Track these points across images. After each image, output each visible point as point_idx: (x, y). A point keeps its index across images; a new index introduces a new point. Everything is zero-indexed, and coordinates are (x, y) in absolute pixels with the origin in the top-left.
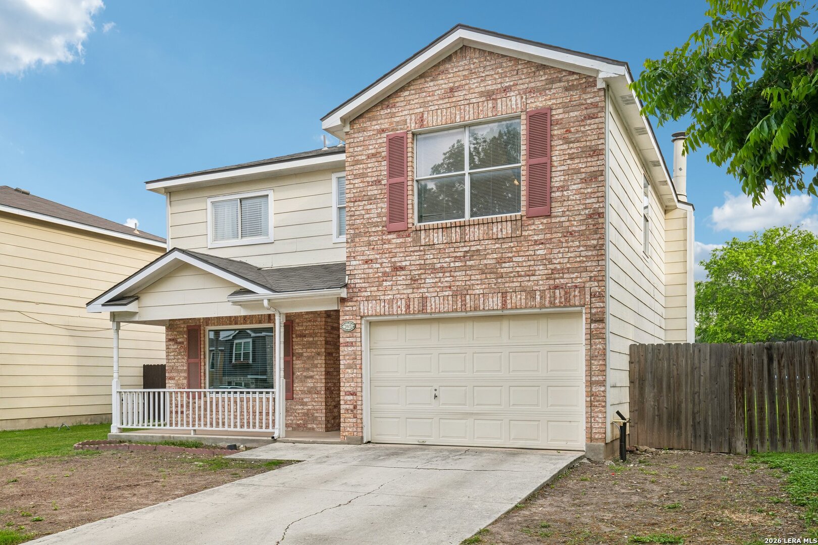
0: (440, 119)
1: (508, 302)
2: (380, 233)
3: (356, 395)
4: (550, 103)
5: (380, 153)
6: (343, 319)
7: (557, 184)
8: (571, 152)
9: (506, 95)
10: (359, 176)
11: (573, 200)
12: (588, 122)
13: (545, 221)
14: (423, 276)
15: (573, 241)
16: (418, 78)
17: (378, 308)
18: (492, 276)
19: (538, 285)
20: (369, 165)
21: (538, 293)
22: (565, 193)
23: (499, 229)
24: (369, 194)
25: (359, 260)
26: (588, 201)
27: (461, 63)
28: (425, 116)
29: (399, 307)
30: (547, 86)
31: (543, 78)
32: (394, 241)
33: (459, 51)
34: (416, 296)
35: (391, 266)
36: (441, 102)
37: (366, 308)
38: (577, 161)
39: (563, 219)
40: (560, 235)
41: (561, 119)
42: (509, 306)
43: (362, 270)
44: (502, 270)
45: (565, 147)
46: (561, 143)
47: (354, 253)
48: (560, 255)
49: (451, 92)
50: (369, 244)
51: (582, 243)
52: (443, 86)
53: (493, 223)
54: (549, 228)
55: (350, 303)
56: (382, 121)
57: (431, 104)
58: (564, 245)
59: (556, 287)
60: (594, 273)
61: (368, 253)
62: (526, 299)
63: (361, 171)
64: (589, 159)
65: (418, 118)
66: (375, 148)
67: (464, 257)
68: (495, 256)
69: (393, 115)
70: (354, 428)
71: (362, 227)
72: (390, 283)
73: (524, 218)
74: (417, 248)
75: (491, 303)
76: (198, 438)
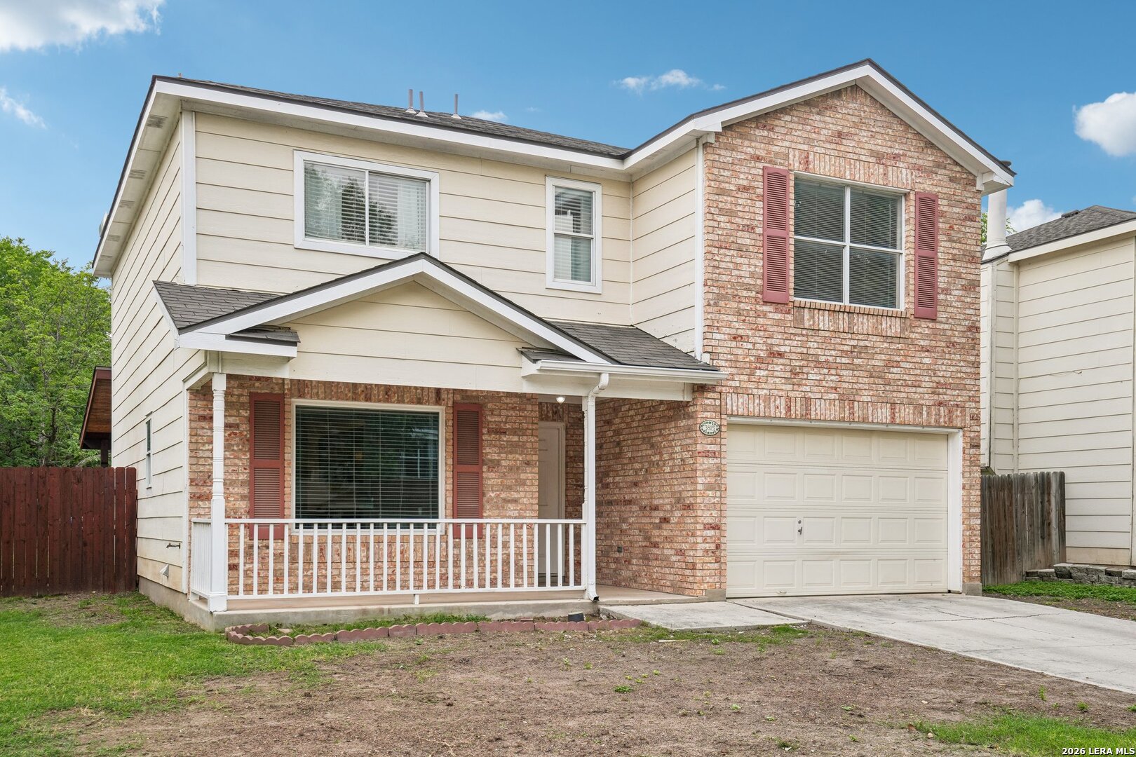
0: (828, 167)
1: (897, 415)
2: (753, 301)
3: (718, 529)
4: (937, 190)
5: (753, 188)
6: (702, 416)
7: (941, 285)
8: (953, 252)
9: (896, 163)
10: (726, 212)
11: (955, 307)
12: (968, 223)
13: (931, 325)
14: (805, 370)
15: (955, 354)
16: (803, 103)
17: (751, 406)
18: (881, 381)
19: (924, 399)
20: (740, 201)
21: (925, 409)
22: (948, 297)
23: (888, 325)
24: (739, 242)
25: (724, 334)
26: (968, 312)
27: (850, 105)
28: (811, 157)
29: (778, 407)
30: (934, 169)
31: (931, 159)
32: (771, 315)
33: (849, 89)
34: (798, 396)
35: (767, 350)
36: (828, 145)
37: (734, 404)
38: (958, 264)
39: (947, 327)
40: (943, 344)
41: (946, 212)
42: (898, 421)
43: (729, 349)
44: (890, 376)
45: (948, 244)
46: (945, 239)
47: (718, 322)
48: (944, 368)
49: (839, 137)
50: (739, 313)
51: (963, 357)
52: (831, 125)
53: (882, 316)
54: (934, 334)
55: (711, 394)
56: (757, 144)
57: (816, 144)
58: (947, 356)
59: (940, 404)
60: (972, 392)
61: (737, 325)
62: (914, 414)
63: (729, 207)
64: (969, 266)
65: (803, 156)
66: (747, 179)
67: (852, 352)
68: (883, 357)
69: (770, 142)
70: (716, 577)
71: (729, 286)
72: (765, 373)
73: (912, 317)
74: (799, 331)
75: (880, 414)
76: (445, 608)
